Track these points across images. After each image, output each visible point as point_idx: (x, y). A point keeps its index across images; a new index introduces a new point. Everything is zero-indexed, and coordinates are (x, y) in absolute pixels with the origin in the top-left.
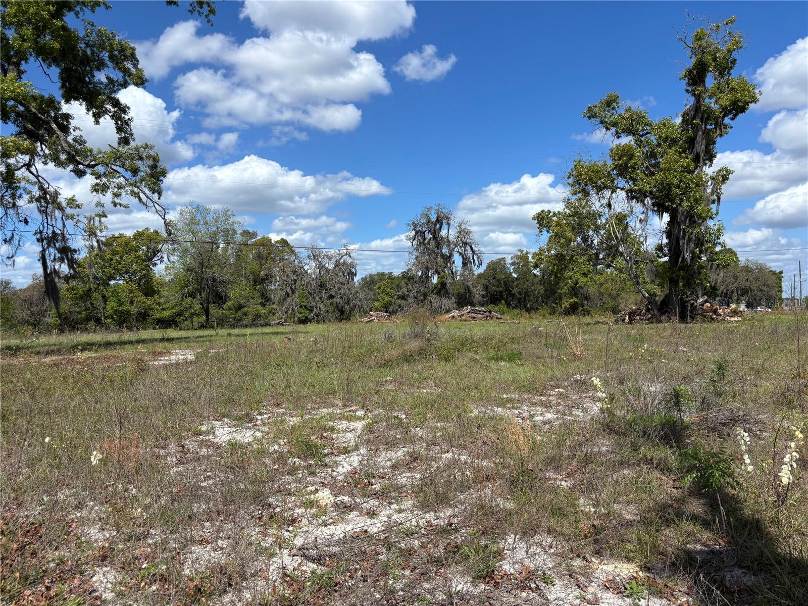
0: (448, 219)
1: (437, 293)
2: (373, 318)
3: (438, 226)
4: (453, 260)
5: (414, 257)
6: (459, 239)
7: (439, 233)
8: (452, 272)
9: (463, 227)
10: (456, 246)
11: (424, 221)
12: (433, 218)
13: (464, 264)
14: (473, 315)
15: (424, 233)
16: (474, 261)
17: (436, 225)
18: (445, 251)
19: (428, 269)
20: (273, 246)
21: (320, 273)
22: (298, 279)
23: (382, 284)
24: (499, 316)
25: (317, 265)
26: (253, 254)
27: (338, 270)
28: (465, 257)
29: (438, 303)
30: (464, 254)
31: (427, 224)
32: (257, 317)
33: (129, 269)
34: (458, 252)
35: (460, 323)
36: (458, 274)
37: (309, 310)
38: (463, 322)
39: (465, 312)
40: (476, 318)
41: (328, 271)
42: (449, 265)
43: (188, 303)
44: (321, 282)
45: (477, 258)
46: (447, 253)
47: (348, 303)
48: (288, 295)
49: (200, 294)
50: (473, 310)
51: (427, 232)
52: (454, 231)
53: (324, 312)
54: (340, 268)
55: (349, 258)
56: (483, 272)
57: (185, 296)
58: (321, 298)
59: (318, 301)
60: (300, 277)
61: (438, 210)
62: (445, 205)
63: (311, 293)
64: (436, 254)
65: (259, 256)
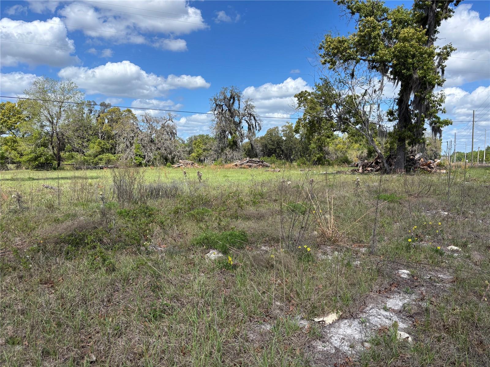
0: (239, 97)
1: (230, 148)
2: (181, 165)
3: (232, 100)
4: (242, 126)
5: (215, 123)
6: (246, 111)
7: (232, 107)
8: (241, 134)
9: (249, 103)
10: (244, 116)
11: (222, 97)
12: (229, 96)
13: (249, 129)
14: (250, 164)
15: (222, 106)
16: (256, 127)
17: (230, 100)
18: (237, 119)
19: (225, 132)
20: (122, 114)
21: (150, 133)
22: (135, 136)
23: (197, 141)
24: (269, 165)
25: (148, 127)
26: (108, 119)
27: (164, 131)
28: (250, 124)
29: (231, 155)
30: (249, 122)
31: (224, 100)
32: (109, 161)
33: (15, 126)
34: (245, 120)
35: (240, 169)
36: (245, 136)
37: (143, 158)
38: (243, 169)
39: (245, 162)
40: (252, 166)
41: (156, 131)
42: (239, 129)
43: (40, 151)
44: (152, 138)
45: (258, 125)
46: (238, 121)
47: (170, 153)
48: (128, 147)
49: (51, 144)
50: (250, 160)
51: (224, 105)
52: (243, 105)
53: (153, 159)
54: (165, 129)
55: (171, 122)
56: (264, 136)
57: (38, 146)
58: (151, 150)
59: (149, 152)
60: (136, 135)
61: (232, 91)
62: (237, 87)
63: (144, 146)
64: (230, 121)
65: (111, 120)
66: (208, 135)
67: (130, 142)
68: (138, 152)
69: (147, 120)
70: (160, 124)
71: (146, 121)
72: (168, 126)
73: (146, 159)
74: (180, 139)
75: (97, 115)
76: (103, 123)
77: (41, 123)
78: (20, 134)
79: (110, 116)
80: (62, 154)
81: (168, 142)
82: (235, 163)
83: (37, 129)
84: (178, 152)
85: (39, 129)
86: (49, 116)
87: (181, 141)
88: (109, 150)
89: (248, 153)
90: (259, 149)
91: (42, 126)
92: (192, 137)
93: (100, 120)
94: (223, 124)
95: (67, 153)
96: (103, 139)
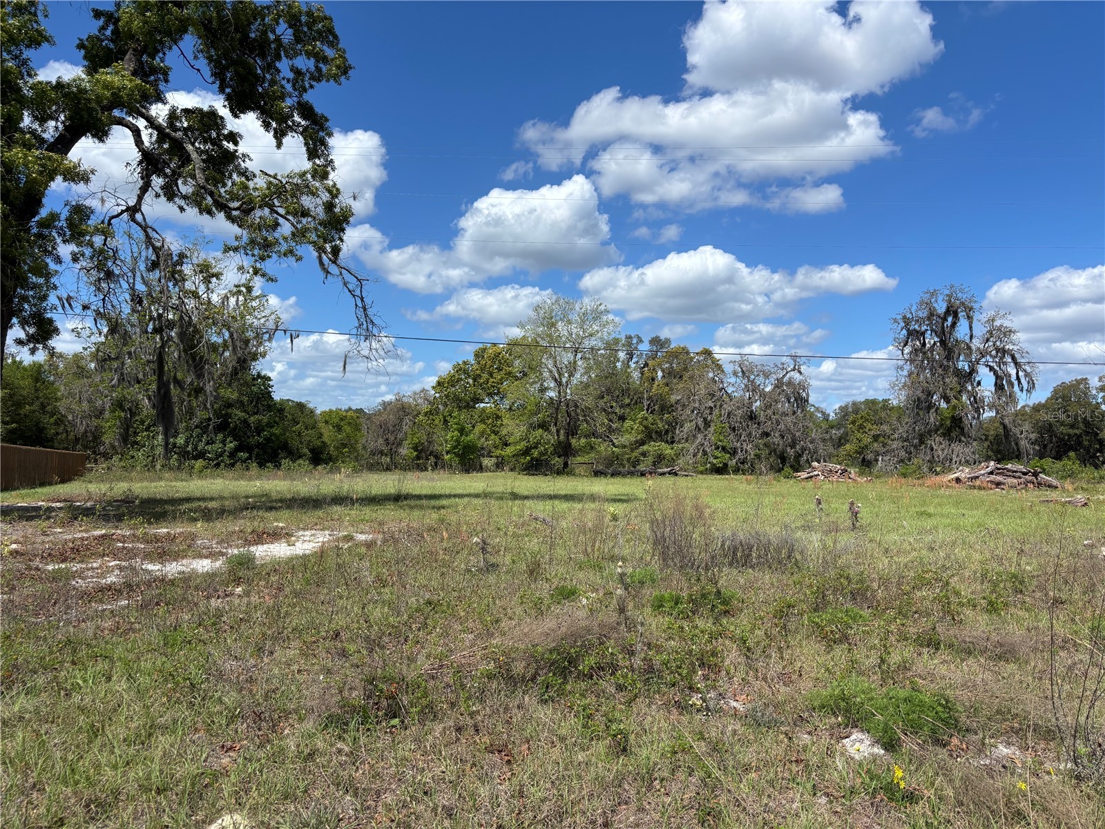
0: (969, 310)
1: (944, 435)
2: (816, 473)
3: (950, 319)
4: (977, 379)
5: (905, 373)
6: (991, 344)
7: (951, 334)
8: (975, 398)
9: (997, 323)
10: (983, 356)
11: (923, 314)
12: (941, 308)
13: (999, 387)
14: (999, 478)
15: (923, 334)
16: (1019, 382)
17: (945, 319)
18: (963, 365)
19: (930, 394)
20: (692, 359)
21: (750, 398)
22: (715, 406)
23: (859, 416)
24: (1055, 482)
25: (746, 386)
26: (663, 371)
27: (779, 394)
28: (1000, 373)
29: (946, 452)
30: (998, 369)
31: (929, 319)
32: (660, 459)
33: (499, 389)
34: (987, 366)
35: (969, 492)
36: (986, 403)
37: (730, 453)
38: (976, 491)
39: (982, 472)
40: (1004, 484)
41: (763, 395)
42: (970, 388)
43: (536, 437)
44: (752, 411)
45: (1026, 376)
46: (966, 368)
47: (793, 446)
48: (699, 429)
49: (556, 424)
50: (999, 469)
51: (929, 332)
52: (980, 330)
53: (752, 456)
54: (783, 391)
55: (798, 374)
56: (1043, 402)
57: (533, 427)
58: (750, 435)
59: (745, 441)
60: (719, 404)
61: (950, 296)
62: (963, 287)
63: (734, 429)
64: (946, 369)
65: (669, 373)
66: (886, 401)
67: (705, 419)
68: (720, 441)
69: (743, 371)
70: (773, 379)
71: (740, 374)
72: (790, 383)
73: (737, 457)
74: (817, 409)
75: (642, 363)
76: (653, 379)
77: (542, 385)
78: (507, 403)
79: (667, 365)
80: (573, 441)
81: (789, 419)
82: (956, 475)
83: (533, 395)
84: (811, 443)
85: (537, 394)
86: (554, 370)
87: (819, 415)
88: (661, 435)
89: (995, 447)
90: (1025, 436)
91: (543, 390)
92: (846, 406)
93: (647, 374)
94: (926, 378)
95: (583, 441)
96: (651, 413)
